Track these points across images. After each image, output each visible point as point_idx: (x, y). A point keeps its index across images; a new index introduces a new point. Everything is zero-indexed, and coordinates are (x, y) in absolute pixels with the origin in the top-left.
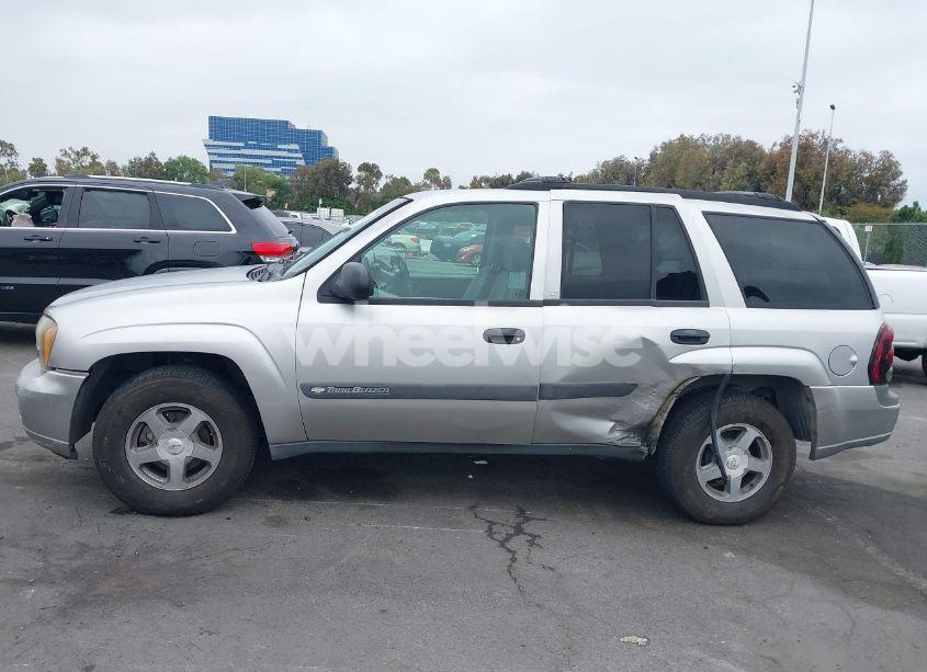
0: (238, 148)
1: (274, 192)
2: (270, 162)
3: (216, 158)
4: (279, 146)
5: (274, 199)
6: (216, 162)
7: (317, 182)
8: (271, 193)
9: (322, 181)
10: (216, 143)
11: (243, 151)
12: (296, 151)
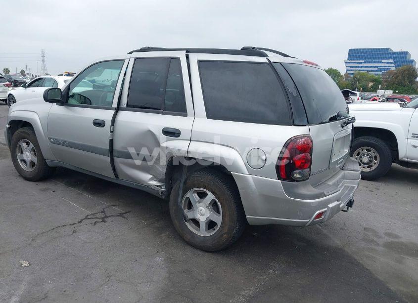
0: (361, 63)
1: (372, 84)
2: (377, 69)
3: (350, 69)
4: (383, 61)
5: (372, 87)
6: (349, 70)
7: (397, 78)
8: (371, 84)
9: (400, 77)
10: (351, 61)
11: (363, 65)
12: (391, 63)
